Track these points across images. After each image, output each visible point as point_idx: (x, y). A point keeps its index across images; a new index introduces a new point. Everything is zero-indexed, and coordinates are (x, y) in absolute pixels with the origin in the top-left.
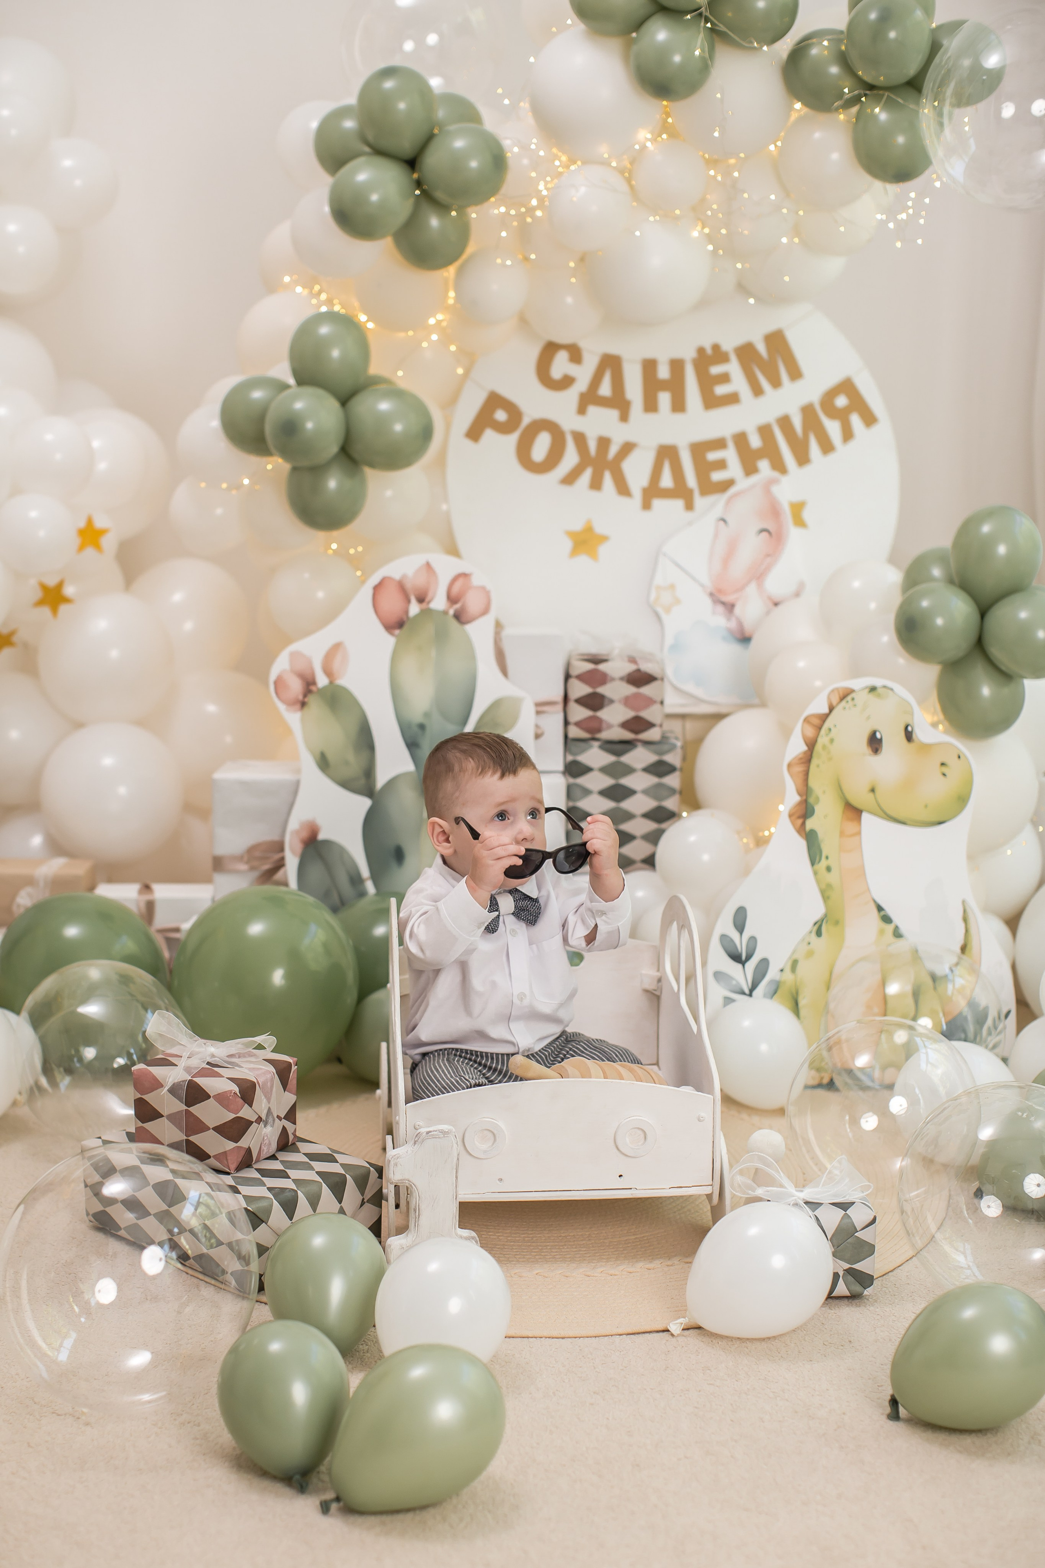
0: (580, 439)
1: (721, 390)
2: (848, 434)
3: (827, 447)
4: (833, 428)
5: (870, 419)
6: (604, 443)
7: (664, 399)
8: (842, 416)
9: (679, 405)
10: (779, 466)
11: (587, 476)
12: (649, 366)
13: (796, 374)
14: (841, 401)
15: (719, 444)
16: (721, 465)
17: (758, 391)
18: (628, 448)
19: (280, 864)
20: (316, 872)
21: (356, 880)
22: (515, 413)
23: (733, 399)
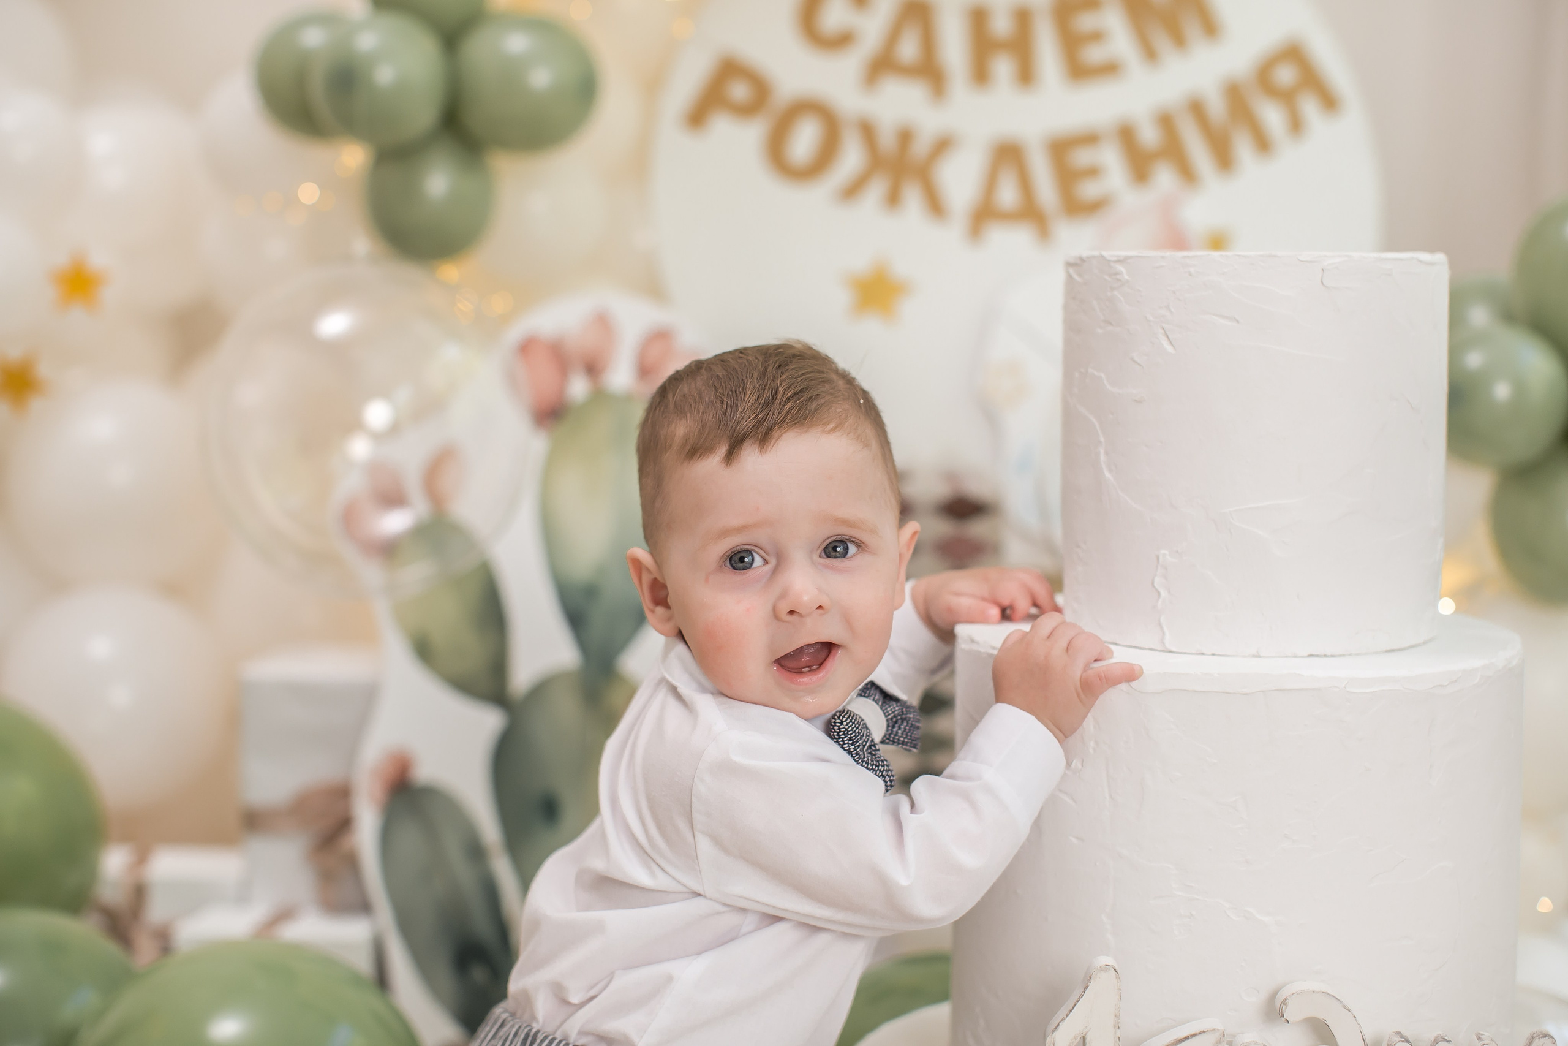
0: (868, 131)
1: (1094, 54)
2: (1296, 125)
3: (1263, 144)
4: (1272, 116)
5: (1330, 102)
6: (905, 137)
7: (1003, 67)
8: (1287, 98)
9: (1026, 75)
10: (1187, 173)
11: (876, 190)
12: (979, 19)
13: (1211, 28)
14: (1286, 75)
15: (1090, 139)
16: (1093, 172)
17: (1150, 54)
18: (943, 145)
19: (344, 824)
20: (410, 837)
21: (476, 852)
22: (761, 89)
23: (1110, 69)
